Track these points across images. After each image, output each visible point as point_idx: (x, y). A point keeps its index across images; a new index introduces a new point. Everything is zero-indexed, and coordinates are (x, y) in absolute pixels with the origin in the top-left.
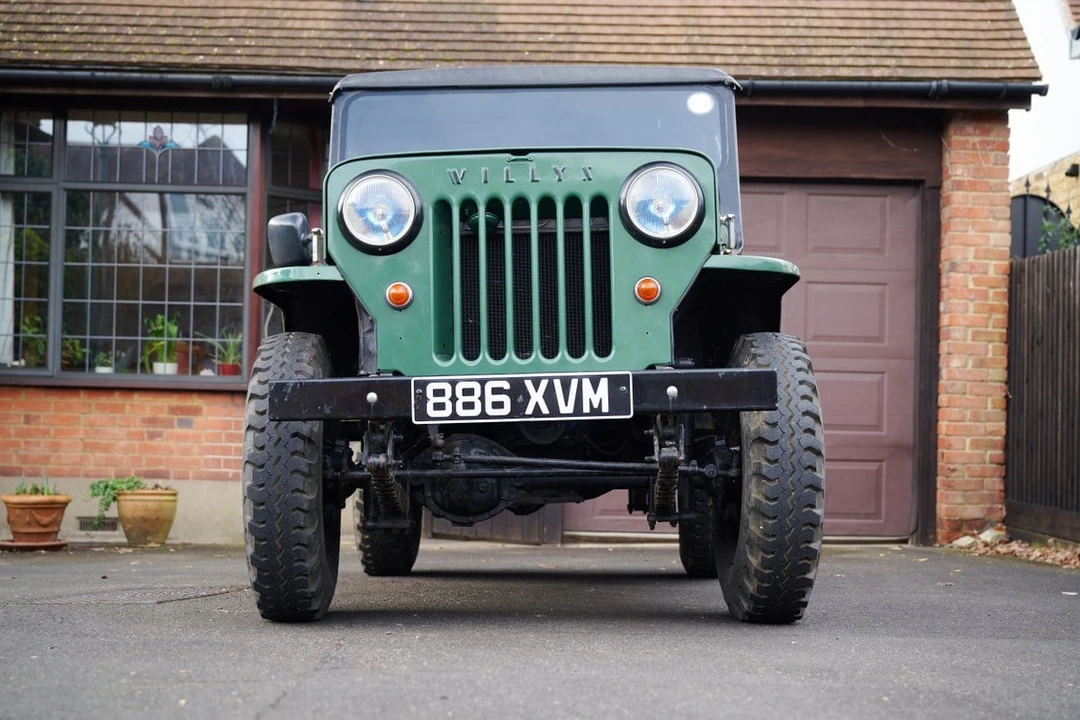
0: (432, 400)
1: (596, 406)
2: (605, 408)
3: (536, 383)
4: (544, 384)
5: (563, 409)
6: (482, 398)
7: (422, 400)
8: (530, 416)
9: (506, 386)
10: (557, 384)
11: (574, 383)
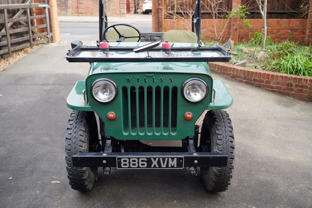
0: (123, 163)
1: (173, 165)
2: (175, 166)
3: (155, 159)
4: (157, 159)
5: (163, 166)
6: (138, 163)
7: (120, 163)
8: (152, 168)
9: (146, 160)
10: (161, 159)
11: (166, 159)
